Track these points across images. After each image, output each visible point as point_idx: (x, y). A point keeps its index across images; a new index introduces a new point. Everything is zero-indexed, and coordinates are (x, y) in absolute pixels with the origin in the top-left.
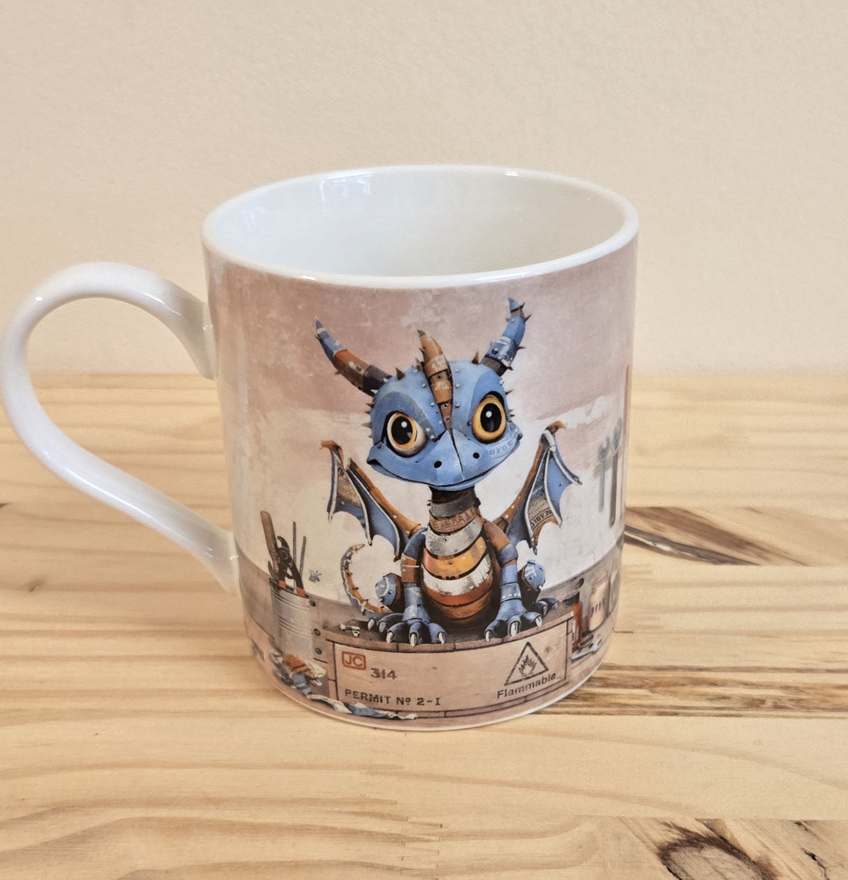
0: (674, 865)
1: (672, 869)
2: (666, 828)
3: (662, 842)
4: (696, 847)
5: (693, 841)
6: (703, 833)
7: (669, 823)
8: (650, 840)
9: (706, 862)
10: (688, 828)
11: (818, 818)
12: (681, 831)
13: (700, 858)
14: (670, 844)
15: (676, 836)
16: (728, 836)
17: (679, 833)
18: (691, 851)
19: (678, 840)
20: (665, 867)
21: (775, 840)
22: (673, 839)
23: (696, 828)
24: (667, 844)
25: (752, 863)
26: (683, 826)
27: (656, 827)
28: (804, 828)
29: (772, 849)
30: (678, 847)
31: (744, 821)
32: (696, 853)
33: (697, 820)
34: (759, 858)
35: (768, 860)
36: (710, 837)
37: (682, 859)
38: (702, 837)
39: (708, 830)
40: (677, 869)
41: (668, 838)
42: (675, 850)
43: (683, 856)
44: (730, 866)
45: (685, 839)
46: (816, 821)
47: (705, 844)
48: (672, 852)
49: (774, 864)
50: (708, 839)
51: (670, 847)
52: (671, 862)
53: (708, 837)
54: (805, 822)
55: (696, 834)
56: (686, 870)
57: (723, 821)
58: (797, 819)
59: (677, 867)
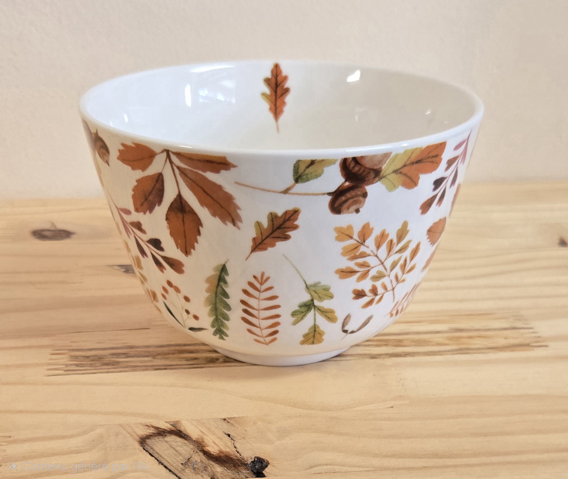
0: (147, 446)
1: (145, 449)
2: (147, 427)
3: (143, 435)
4: (162, 436)
5: (161, 433)
6: (168, 428)
7: (149, 424)
8: (136, 434)
9: (166, 443)
10: (160, 426)
11: (236, 416)
12: (155, 429)
13: (163, 441)
14: (147, 436)
15: (151, 431)
16: (182, 429)
17: (154, 430)
18: (159, 438)
19: (153, 433)
20: (142, 447)
21: (209, 429)
22: (150, 433)
23: (164, 426)
24: (145, 436)
25: (193, 442)
26: (157, 426)
27: (141, 427)
28: (227, 422)
29: (205, 433)
30: (151, 437)
31: (193, 421)
32: (161, 439)
33: (166, 422)
34: (198, 438)
35: (203, 439)
36: (172, 430)
37: (153, 442)
38: (166, 430)
39: (171, 427)
40: (149, 448)
41: (147, 433)
42: (149, 438)
43: (153, 441)
44: (180, 444)
45: (157, 432)
46: (234, 418)
47: (168, 434)
48: (148, 439)
49: (206, 441)
50: (170, 431)
51: (147, 437)
52: (146, 445)
53: (170, 430)
54: (229, 418)
55: (164, 429)
56: (154, 448)
57: (181, 422)
58: (224, 417)
59: (148, 447)
